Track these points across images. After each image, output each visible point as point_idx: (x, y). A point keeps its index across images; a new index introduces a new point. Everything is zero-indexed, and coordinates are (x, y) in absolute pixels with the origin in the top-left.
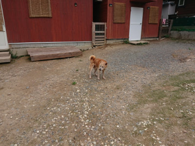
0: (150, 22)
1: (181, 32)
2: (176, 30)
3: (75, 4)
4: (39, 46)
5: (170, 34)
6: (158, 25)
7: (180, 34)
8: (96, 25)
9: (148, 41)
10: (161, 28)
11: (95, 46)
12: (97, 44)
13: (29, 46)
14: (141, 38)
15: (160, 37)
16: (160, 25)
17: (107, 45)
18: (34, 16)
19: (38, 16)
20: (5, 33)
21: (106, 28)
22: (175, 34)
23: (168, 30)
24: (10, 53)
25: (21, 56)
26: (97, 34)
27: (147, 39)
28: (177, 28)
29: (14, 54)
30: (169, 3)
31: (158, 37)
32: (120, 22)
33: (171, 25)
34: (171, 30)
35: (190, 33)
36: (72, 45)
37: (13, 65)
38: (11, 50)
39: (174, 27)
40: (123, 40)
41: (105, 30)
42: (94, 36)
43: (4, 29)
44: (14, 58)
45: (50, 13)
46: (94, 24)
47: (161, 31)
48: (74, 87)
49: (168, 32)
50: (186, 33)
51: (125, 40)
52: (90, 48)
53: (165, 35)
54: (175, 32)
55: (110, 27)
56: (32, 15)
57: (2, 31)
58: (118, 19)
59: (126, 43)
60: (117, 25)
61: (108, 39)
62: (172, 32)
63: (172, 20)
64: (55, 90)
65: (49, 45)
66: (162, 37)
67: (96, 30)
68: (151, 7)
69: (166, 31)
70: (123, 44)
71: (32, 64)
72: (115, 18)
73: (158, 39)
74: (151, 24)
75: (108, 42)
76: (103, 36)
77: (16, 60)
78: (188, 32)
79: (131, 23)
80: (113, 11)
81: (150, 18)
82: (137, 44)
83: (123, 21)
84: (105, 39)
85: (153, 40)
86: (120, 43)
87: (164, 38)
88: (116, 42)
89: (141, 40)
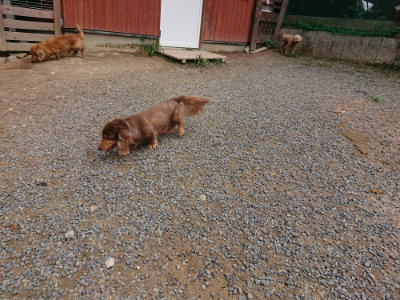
1: (311, 34)
2: (297, 26)
7: (308, 39)
9: (221, 53)
10: (259, 16)
14: (201, 43)
15: (253, 45)
16: (255, 5)
23: (275, 24)
27: (218, 48)
28: (300, 19)
31: (249, 44)
33: (283, 10)
34: (284, 26)
35: (337, 38)
39: (293, 18)
49: (273, 32)
50: (325, 37)
51: (147, 42)
53: (267, 39)
59: (150, 55)
61: (71, 31)
66: (260, 45)
69: (269, 25)
73: (247, 49)
78: (329, 35)
82: (189, 61)
84: (56, 27)
85: (234, 52)
86: (127, 50)
87: (264, 48)
88: (111, 46)
89: (199, 49)
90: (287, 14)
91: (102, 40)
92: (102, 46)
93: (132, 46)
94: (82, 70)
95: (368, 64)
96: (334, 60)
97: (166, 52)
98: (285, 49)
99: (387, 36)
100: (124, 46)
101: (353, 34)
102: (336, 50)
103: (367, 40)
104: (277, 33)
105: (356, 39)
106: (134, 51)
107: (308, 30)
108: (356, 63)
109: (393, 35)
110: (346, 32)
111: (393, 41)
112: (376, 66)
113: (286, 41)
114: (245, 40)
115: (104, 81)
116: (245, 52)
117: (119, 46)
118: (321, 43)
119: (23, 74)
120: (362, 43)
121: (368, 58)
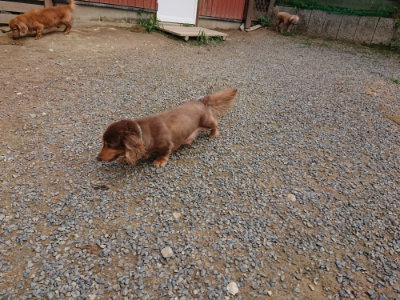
1: (307, 13)
2: (291, 4)
7: (303, 17)
9: (217, 29)
14: (198, 19)
15: (249, 22)
23: (269, 1)
31: (244, 21)
34: (277, 3)
35: (333, 17)
49: (267, 9)
50: (320, 16)
51: (144, 16)
53: (262, 16)
59: (148, 31)
66: (255, 23)
70: (135, 30)
73: (242, 27)
78: (324, 14)
82: (192, 38)
85: (230, 29)
86: (123, 24)
87: (259, 26)
88: (107, 20)
89: (196, 25)
92: (97, 20)
93: (128, 21)
94: (82, 47)
95: (364, 44)
96: (330, 39)
97: (166, 28)
98: (280, 28)
99: (384, 16)
100: (120, 20)
101: (350, 13)
102: (332, 30)
103: (363, 20)
104: (270, 10)
105: (353, 19)
106: (130, 25)
107: (303, 8)
108: (354, 44)
109: (390, 15)
110: (342, 12)
111: (390, 22)
112: (372, 46)
113: (281, 19)
114: (240, 17)
115: (113, 60)
116: (240, 29)
117: (115, 20)
118: (316, 22)
119: (17, 51)
120: (358, 24)
121: (365, 38)
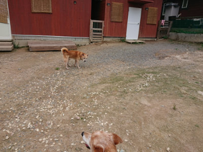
0: (148, 23)
1: (179, 34)
2: (174, 32)
3: (75, 2)
4: (39, 38)
5: (169, 35)
6: (157, 26)
7: (178, 36)
8: (94, 23)
10: (160, 29)
11: (92, 42)
12: (93, 41)
13: (30, 38)
14: (139, 38)
15: (158, 38)
16: (158, 26)
17: (103, 42)
18: (36, 11)
19: (40, 11)
20: (9, 25)
21: (103, 26)
22: (173, 35)
23: (167, 31)
24: (13, 44)
25: (23, 47)
26: (94, 31)
27: (144, 39)
28: (176, 29)
29: (16, 44)
30: (173, 4)
31: (156, 38)
32: (117, 20)
33: (170, 26)
34: (170, 31)
35: (187, 35)
36: (70, 39)
37: (13, 53)
38: (14, 41)
39: (174, 29)
40: (119, 39)
41: (103, 27)
42: (91, 33)
43: (9, 21)
44: (16, 48)
45: (51, 9)
46: (92, 22)
47: (159, 32)
48: (56, 71)
49: (166, 34)
50: (183, 34)
51: (122, 39)
52: (88, 44)
53: (164, 36)
54: (173, 33)
55: (107, 26)
56: (34, 11)
57: (7, 23)
58: (115, 18)
59: (123, 42)
60: (114, 23)
61: (105, 37)
62: (170, 33)
63: (171, 22)
64: (40, 72)
65: (48, 38)
66: (161, 38)
67: (93, 27)
68: (150, 8)
69: (164, 32)
70: (119, 42)
71: (29, 54)
72: (112, 17)
73: (156, 39)
74: (149, 24)
75: (105, 39)
76: (100, 34)
77: (17, 50)
79: (129, 22)
80: (111, 10)
81: (148, 19)
82: (133, 43)
83: (121, 21)
84: (102, 36)
85: (151, 40)
87: (163, 39)
88: (113, 40)
89: (138, 40)
90: (172, 28)
91: (111, 39)
95: (196, 43)
96: (184, 42)
97: (127, 41)
100: (116, 40)
101: (192, 33)
103: (196, 35)
105: (193, 35)
107: (177, 32)
108: (192, 43)
110: (190, 33)
114: (155, 36)
120: (194, 36)
121: (196, 41)
